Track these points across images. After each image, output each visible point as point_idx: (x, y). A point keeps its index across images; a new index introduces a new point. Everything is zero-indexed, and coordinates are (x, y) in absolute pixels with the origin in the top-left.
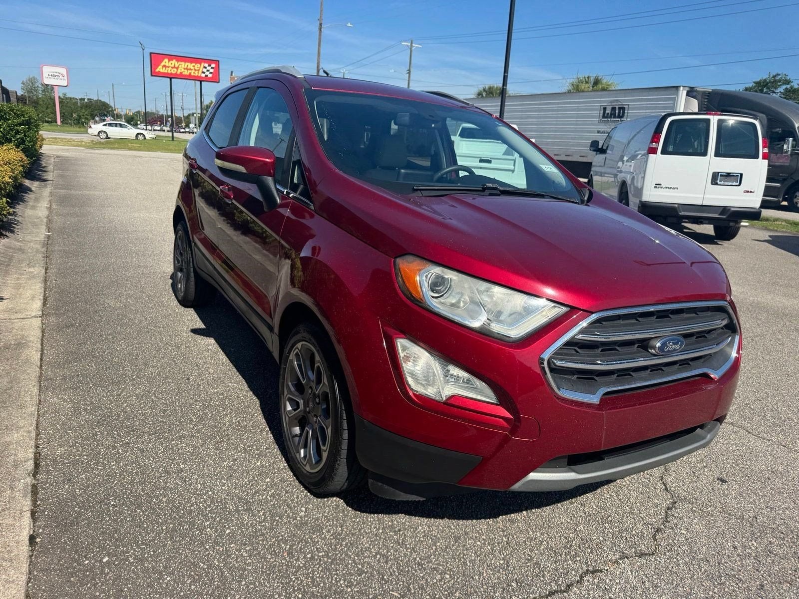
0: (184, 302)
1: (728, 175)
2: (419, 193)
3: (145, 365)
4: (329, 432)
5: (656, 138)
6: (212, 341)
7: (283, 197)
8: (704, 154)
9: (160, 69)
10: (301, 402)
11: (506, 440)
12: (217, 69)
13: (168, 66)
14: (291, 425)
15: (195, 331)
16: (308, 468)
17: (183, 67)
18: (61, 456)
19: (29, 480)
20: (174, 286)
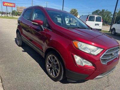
0: (19, 46)
1: (97, 24)
2: (70, 28)
3: (16, 58)
4: (59, 71)
5: (87, 18)
6: (26, 53)
7: (44, 29)
8: (94, 21)
9: (5, 4)
10: (51, 65)
11: (94, 72)
12: (15, 5)
13: (6, 4)
14: (48, 69)
15: (23, 51)
16: (53, 77)
17: (9, 4)
18: (6, 78)
19: (1, 84)
20: (17, 43)
